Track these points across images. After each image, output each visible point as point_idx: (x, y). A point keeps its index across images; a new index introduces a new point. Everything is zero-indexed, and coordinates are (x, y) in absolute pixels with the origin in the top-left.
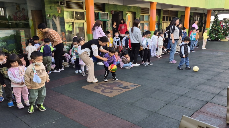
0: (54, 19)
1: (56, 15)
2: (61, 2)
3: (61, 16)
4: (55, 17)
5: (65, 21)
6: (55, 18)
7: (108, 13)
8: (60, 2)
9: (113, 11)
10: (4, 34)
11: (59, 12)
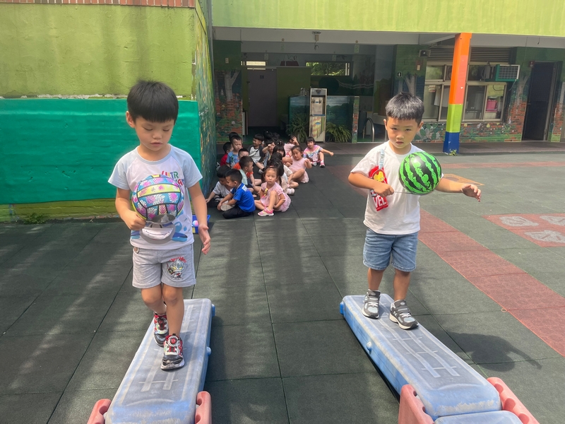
0: (407, 81)
1: (413, 73)
2: (423, 52)
3: (420, 75)
4: (409, 76)
5: (426, 83)
6: (410, 79)
7: (519, 66)
8: (420, 51)
9: (533, 62)
10: (334, 101)
11: (418, 69)
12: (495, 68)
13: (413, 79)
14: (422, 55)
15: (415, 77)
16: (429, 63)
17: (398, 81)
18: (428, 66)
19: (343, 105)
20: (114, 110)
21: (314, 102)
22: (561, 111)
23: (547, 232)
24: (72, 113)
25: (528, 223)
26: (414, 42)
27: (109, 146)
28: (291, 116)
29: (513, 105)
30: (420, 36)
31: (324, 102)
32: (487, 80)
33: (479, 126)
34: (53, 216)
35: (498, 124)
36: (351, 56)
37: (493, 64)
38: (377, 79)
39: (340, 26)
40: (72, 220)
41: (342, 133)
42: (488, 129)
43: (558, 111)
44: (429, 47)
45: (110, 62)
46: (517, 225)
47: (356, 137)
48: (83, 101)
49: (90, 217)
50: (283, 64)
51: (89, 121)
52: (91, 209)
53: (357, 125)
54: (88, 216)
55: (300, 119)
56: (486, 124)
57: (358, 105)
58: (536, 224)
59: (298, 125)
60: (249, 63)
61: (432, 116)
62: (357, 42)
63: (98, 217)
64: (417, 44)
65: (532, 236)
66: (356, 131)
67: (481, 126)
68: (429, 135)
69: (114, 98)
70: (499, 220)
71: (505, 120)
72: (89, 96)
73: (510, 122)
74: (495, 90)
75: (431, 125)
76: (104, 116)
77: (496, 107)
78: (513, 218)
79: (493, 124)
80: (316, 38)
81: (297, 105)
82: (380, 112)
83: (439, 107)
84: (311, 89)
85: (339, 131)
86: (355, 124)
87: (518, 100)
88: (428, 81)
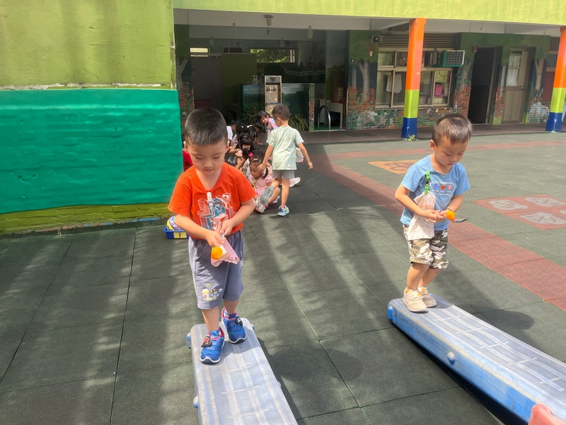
1: (365, 59)
3: (372, 61)
4: (363, 64)
5: (378, 69)
7: (464, 51)
8: (373, 37)
9: (477, 47)
10: (288, 89)
11: (371, 55)
12: (442, 53)
13: (366, 65)
14: (374, 41)
15: (368, 63)
16: (380, 49)
17: (352, 67)
18: (380, 52)
19: (298, 93)
20: (78, 101)
21: (268, 90)
22: (501, 94)
23: (540, 214)
24: (27, 107)
25: (517, 206)
26: (366, 28)
27: (75, 145)
28: (245, 105)
29: (458, 90)
30: (371, 20)
31: (279, 90)
32: (434, 66)
33: (429, 111)
34: (10, 230)
35: (446, 108)
36: (296, 42)
37: (440, 50)
38: (328, 66)
39: (299, 10)
40: (33, 233)
41: (298, 122)
42: (437, 113)
43: (499, 94)
44: (380, 33)
45: (73, 45)
46: (509, 209)
47: (313, 125)
48: (42, 92)
49: (55, 229)
50: (226, 50)
51: (49, 116)
52: (55, 219)
53: (313, 113)
54: (52, 227)
55: (255, 108)
56: (435, 109)
57: (313, 93)
58: (525, 207)
59: (253, 114)
60: (193, 50)
61: (383, 102)
62: (310, 27)
63: (65, 227)
64: (368, 29)
65: (528, 219)
66: (313, 119)
67: (431, 112)
68: (383, 121)
69: (79, 87)
70: (489, 204)
71: (451, 105)
72: (48, 86)
73: (456, 107)
74: (441, 75)
75: (385, 111)
76: (68, 109)
77: (443, 92)
78: (502, 201)
79: (441, 109)
80: (269, 23)
81: (250, 93)
82: (333, 99)
83: (391, 93)
84: (266, 77)
85: (296, 120)
86: (312, 112)
87: (463, 85)
88: (381, 68)
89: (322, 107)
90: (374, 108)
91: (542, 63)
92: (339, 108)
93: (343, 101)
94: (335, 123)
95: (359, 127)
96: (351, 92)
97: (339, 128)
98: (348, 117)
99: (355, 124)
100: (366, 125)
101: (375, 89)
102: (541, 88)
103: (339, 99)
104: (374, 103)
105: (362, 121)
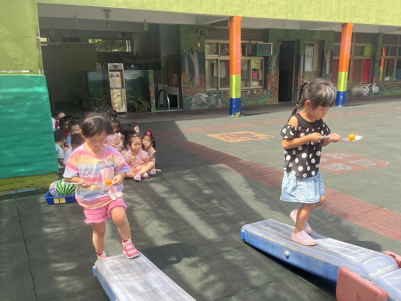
0: (191, 56)
1: (195, 49)
2: (201, 31)
3: (200, 51)
4: (192, 52)
5: (206, 58)
7: (272, 44)
9: (281, 40)
10: (130, 75)
11: (199, 46)
12: (256, 45)
14: (201, 34)
15: (197, 53)
16: (207, 41)
17: (184, 56)
18: (206, 43)
19: (138, 78)
21: (112, 76)
22: (302, 78)
26: (192, 23)
28: (91, 89)
29: (270, 74)
30: (197, 17)
31: (122, 76)
32: (250, 55)
35: (261, 90)
36: (130, 34)
38: (163, 54)
41: (141, 104)
42: (255, 94)
43: (300, 78)
44: (205, 27)
47: (155, 106)
50: (65, 40)
53: (154, 96)
55: (101, 93)
56: (254, 91)
57: (153, 78)
59: (99, 97)
61: (212, 86)
66: (154, 101)
67: (250, 93)
68: (213, 102)
71: (266, 87)
73: (269, 88)
74: (255, 63)
75: (214, 93)
77: (258, 77)
79: (258, 90)
80: (107, 16)
81: (95, 79)
82: (169, 83)
83: (218, 78)
84: (108, 64)
85: (139, 102)
86: (152, 95)
87: (273, 71)
88: (208, 57)
89: (161, 91)
90: (205, 90)
91: (329, 53)
92: (175, 91)
93: (179, 85)
94: (174, 104)
95: (194, 107)
96: (185, 77)
97: (177, 109)
98: (184, 99)
99: (190, 104)
100: (200, 105)
101: (205, 75)
102: (330, 72)
103: (174, 84)
104: (205, 87)
105: (196, 102)
